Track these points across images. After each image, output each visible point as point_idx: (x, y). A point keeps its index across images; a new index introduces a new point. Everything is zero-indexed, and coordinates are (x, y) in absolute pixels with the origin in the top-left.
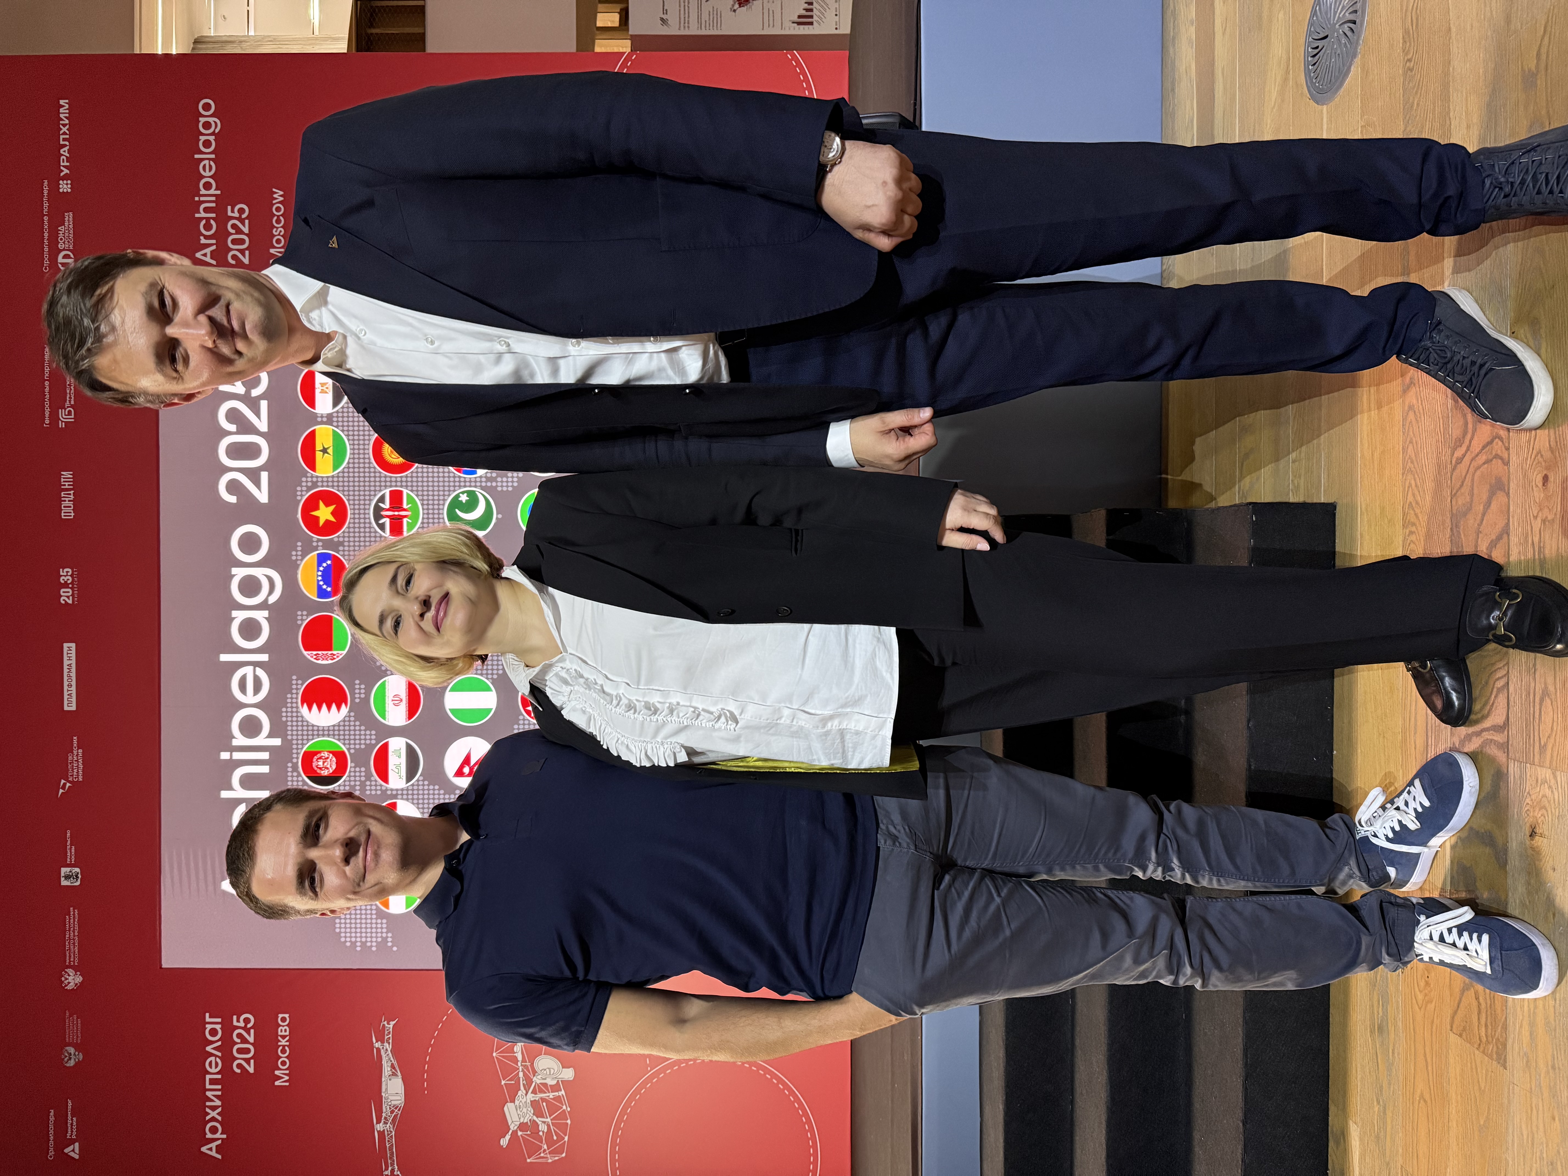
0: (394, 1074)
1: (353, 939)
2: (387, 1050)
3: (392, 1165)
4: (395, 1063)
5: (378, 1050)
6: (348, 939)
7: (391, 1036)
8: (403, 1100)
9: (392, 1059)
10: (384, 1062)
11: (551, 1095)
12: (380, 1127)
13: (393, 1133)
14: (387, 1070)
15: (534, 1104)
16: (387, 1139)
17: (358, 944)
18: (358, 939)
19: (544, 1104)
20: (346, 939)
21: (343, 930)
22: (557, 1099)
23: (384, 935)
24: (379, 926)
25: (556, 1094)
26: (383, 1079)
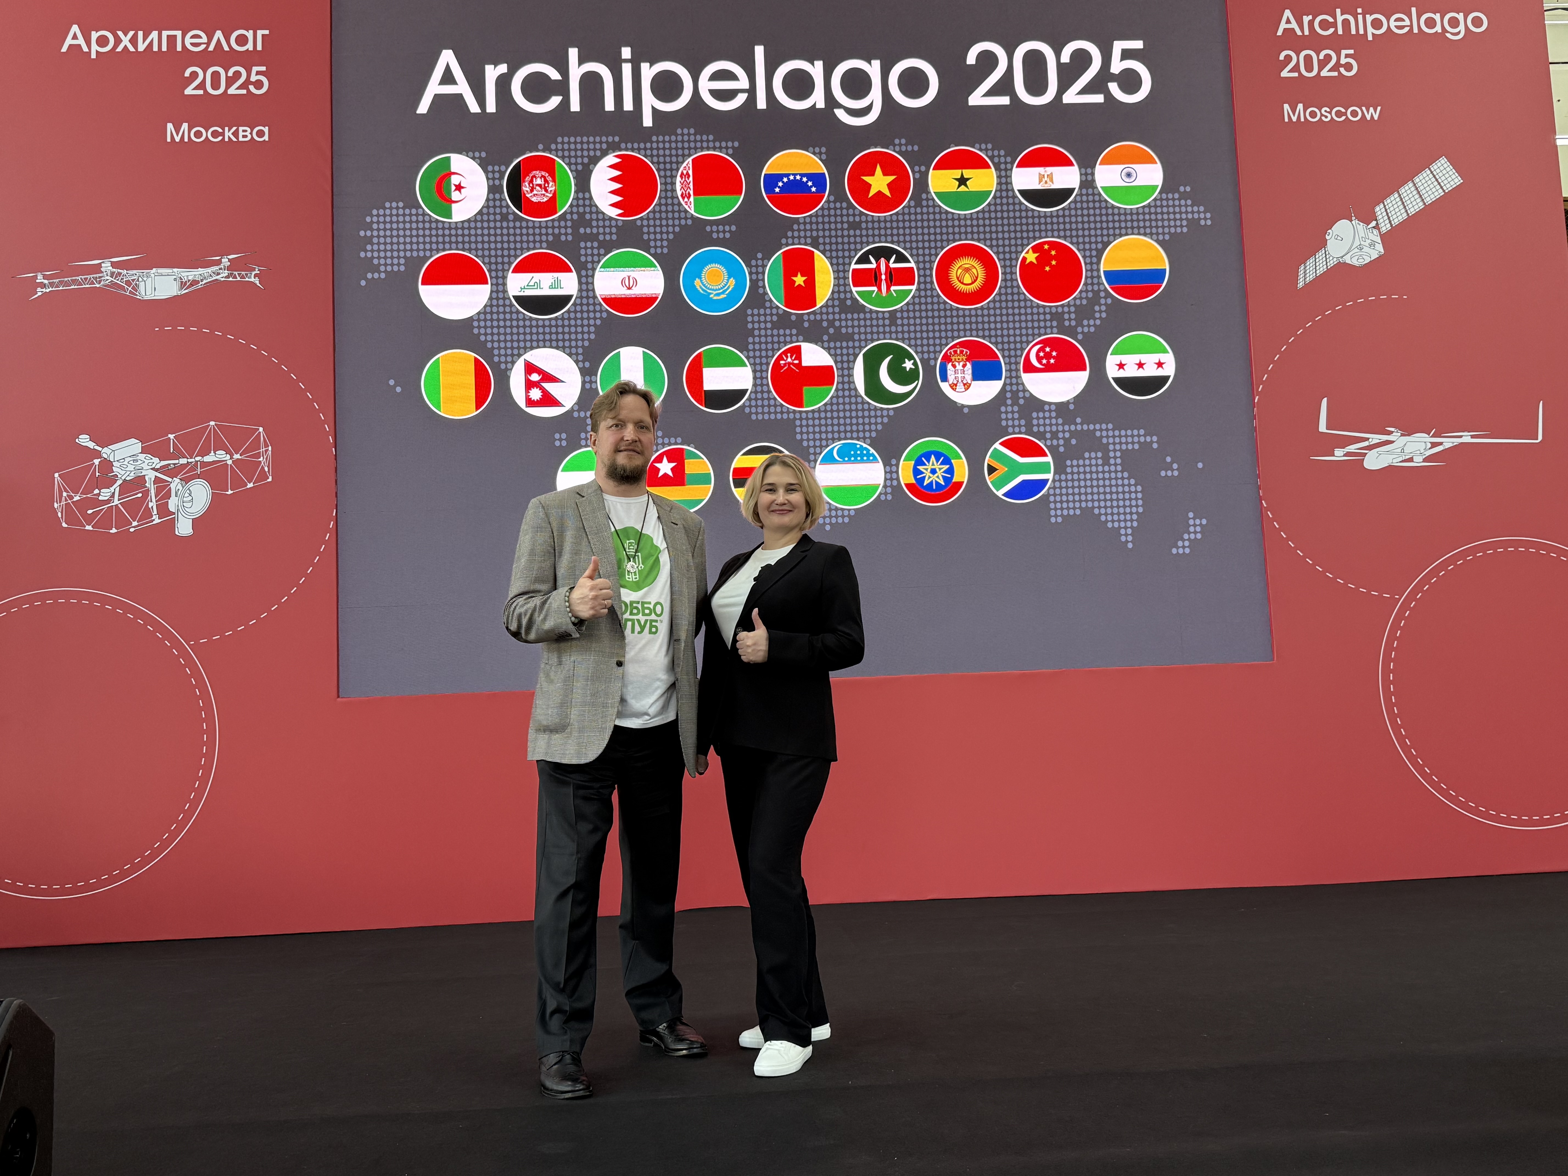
0: (183, 285)
1: (375, 226)
2: (218, 274)
3: (52, 285)
4: (199, 286)
5: (219, 262)
6: (375, 219)
7: (239, 279)
8: (146, 298)
9: (205, 282)
10: (201, 271)
11: (153, 504)
12: (107, 266)
13: (98, 286)
14: (190, 274)
15: (139, 481)
16: (89, 277)
17: (369, 233)
18: (375, 233)
19: (140, 495)
20: (374, 217)
21: (388, 212)
22: (148, 513)
23: (382, 268)
24: (395, 261)
25: (155, 512)
26: (175, 270)
